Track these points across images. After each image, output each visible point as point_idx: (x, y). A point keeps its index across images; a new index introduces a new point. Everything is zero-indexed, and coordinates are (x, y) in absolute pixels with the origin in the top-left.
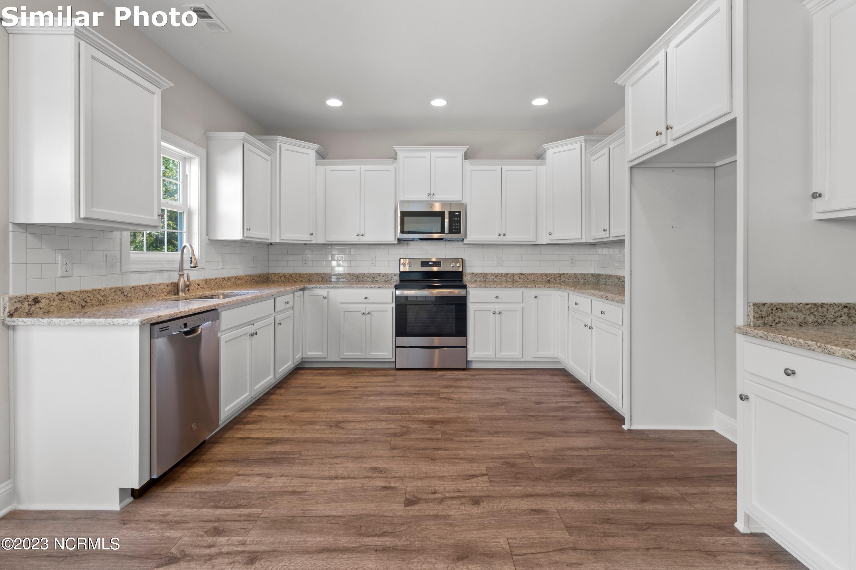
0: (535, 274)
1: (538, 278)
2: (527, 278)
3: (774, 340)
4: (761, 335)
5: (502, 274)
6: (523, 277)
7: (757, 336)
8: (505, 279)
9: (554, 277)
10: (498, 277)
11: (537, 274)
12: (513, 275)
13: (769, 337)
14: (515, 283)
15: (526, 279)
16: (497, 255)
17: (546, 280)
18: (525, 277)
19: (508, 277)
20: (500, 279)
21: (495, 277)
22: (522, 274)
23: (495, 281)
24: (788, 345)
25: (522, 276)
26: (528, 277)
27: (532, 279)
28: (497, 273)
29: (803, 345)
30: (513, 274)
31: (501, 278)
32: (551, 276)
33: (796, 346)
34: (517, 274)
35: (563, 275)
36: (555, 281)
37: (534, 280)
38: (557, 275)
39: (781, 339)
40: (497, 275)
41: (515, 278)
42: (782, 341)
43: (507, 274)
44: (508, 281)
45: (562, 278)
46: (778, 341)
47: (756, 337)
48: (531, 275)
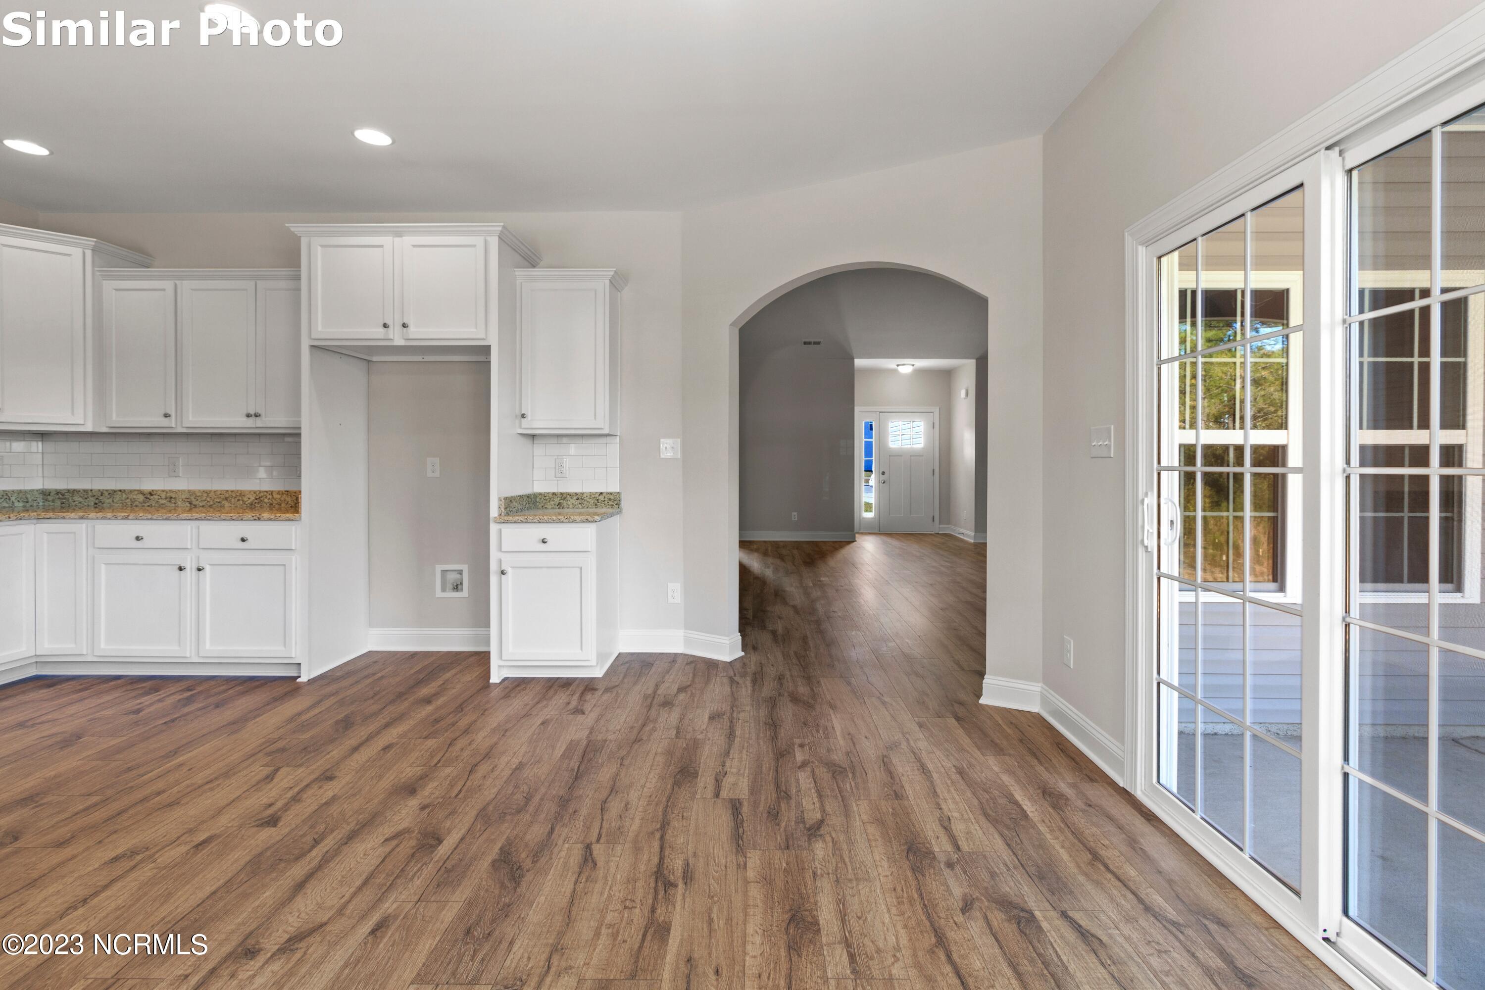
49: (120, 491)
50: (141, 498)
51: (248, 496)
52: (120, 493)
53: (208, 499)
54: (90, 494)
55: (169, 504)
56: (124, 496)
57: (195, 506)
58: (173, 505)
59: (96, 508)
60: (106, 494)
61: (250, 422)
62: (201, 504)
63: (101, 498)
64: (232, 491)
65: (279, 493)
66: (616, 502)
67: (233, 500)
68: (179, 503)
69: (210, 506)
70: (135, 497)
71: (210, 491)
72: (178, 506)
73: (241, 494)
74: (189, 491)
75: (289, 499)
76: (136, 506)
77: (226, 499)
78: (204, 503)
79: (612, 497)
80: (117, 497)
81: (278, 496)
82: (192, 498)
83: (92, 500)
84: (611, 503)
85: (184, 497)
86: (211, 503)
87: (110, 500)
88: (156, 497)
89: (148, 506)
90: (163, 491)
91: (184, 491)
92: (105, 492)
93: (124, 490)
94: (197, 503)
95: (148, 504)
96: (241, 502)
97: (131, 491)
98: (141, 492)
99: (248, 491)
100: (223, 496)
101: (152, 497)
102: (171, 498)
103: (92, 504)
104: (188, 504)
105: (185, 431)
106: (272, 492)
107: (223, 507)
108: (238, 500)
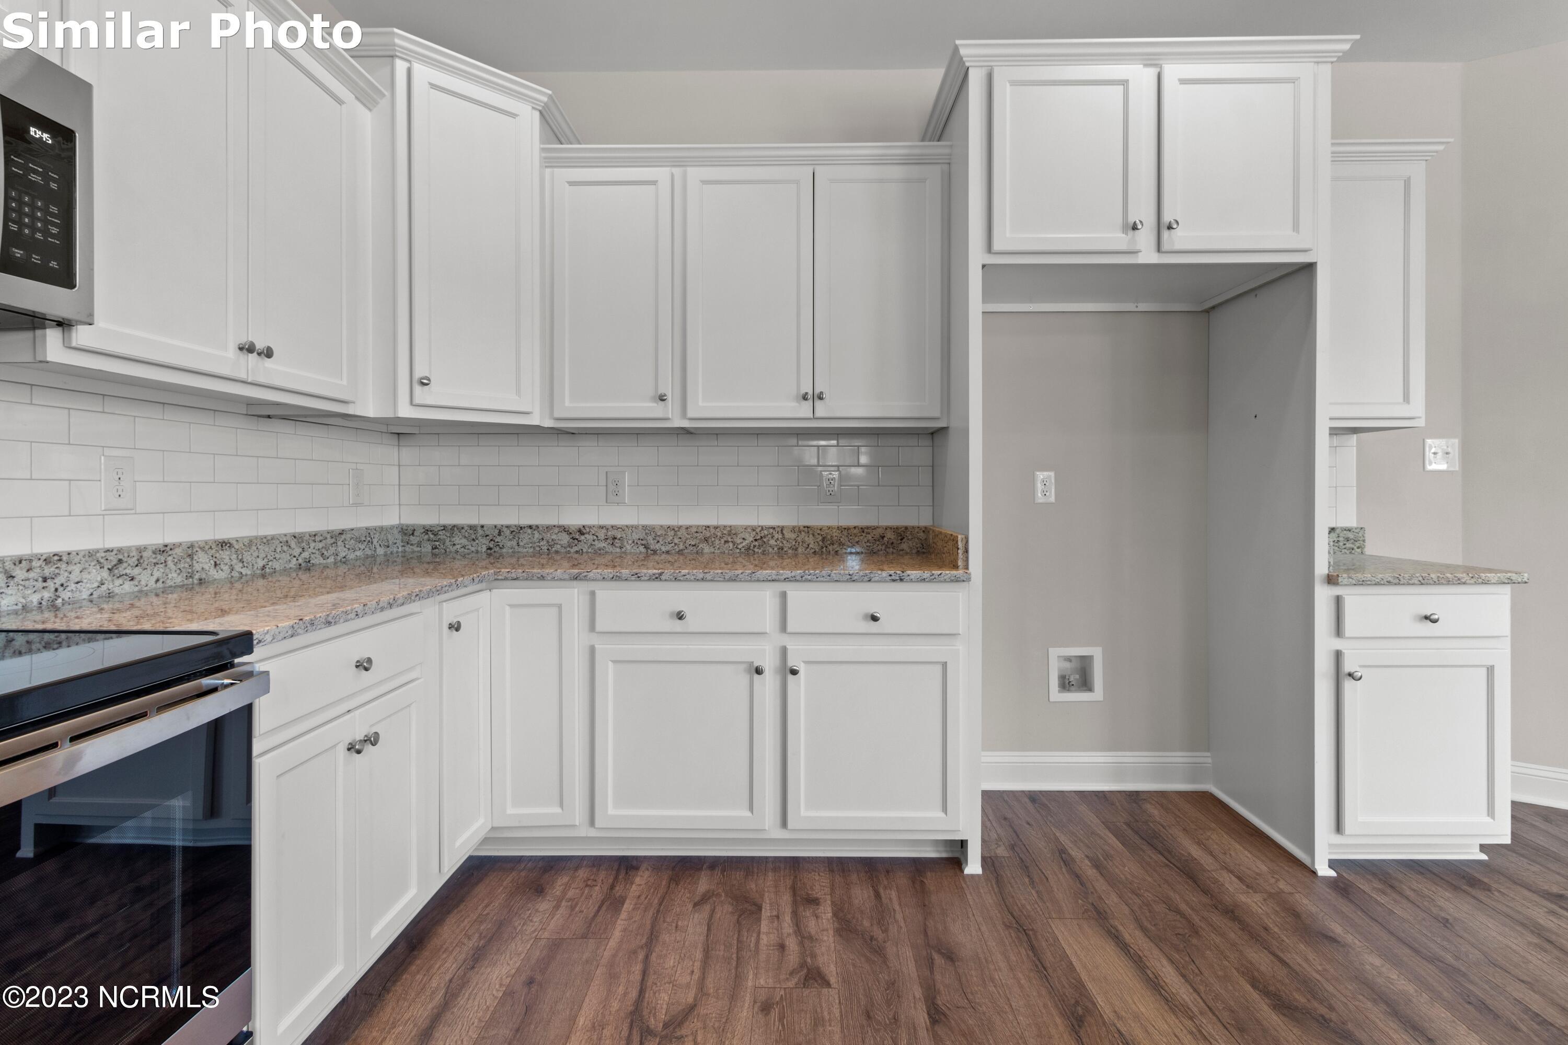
0: (267, 541)
1: (277, 556)
2: (242, 561)
3: (1410, 582)
4: (1390, 579)
5: (141, 550)
6: (227, 560)
7: (1382, 582)
8: (157, 574)
9: (321, 545)
10: (121, 570)
11: (273, 538)
12: (191, 550)
13: (1402, 579)
14: (197, 588)
15: (238, 567)
16: (108, 452)
17: (300, 561)
18: (234, 556)
19: (170, 564)
20: (132, 579)
21: (105, 574)
22: (224, 544)
23: (110, 595)
24: (1430, 584)
25: (225, 555)
26: (247, 557)
27: (259, 560)
28: (120, 550)
29: (1451, 580)
30: (191, 546)
31: (137, 571)
32: (312, 545)
33: (1443, 584)
34: (206, 547)
35: (343, 537)
36: (322, 561)
37: (264, 568)
38: (328, 536)
39: (1421, 579)
40: (120, 561)
41: (197, 567)
42: (1423, 582)
43: (164, 550)
44: (169, 583)
45: (339, 549)
46: (1416, 582)
47: (1381, 584)
48: (254, 548)
49: (530, 527)
50: (565, 539)
51: (742, 535)
52: (529, 531)
53: (676, 541)
54: (480, 532)
55: (610, 549)
56: (537, 535)
57: (655, 552)
58: (618, 550)
59: (489, 555)
60: (507, 532)
61: (805, 410)
62: (664, 549)
63: (498, 539)
64: (716, 528)
65: (793, 529)
66: (1357, 544)
67: (717, 542)
68: (629, 547)
69: (680, 552)
70: (554, 537)
71: (680, 527)
72: (625, 553)
73: (730, 533)
74: (645, 527)
75: (810, 540)
76: (557, 552)
77: (706, 540)
78: (669, 548)
79: (1351, 535)
80: (525, 538)
81: (793, 536)
82: (650, 538)
83: (483, 546)
84: (1349, 545)
85: (635, 536)
86: (681, 547)
87: (514, 543)
88: (590, 537)
89: (577, 552)
90: (602, 527)
91: (636, 527)
92: (505, 529)
93: (537, 527)
94: (658, 546)
95: (576, 549)
96: (731, 545)
97: (549, 528)
98: (564, 529)
99: (741, 526)
100: (700, 536)
101: (582, 538)
102: (615, 538)
103: (484, 549)
104: (642, 549)
105: (686, 424)
106: (782, 529)
107: (700, 553)
108: (726, 542)
